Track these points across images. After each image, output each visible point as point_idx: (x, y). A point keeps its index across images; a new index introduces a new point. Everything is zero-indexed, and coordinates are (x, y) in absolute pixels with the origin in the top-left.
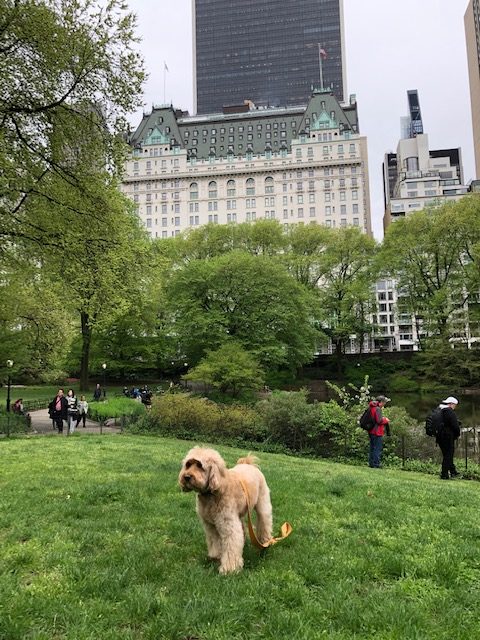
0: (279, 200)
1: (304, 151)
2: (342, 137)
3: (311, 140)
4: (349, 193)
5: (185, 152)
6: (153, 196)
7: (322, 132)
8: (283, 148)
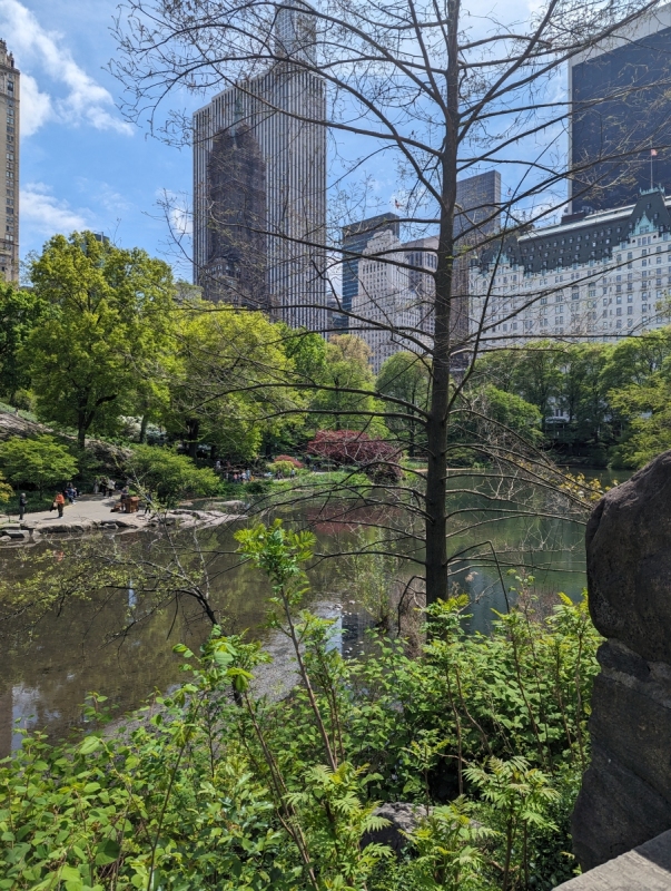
0: (599, 301)
1: (624, 256)
2: (661, 239)
3: (631, 245)
4: (665, 290)
5: (522, 268)
7: (641, 237)
8: (605, 255)
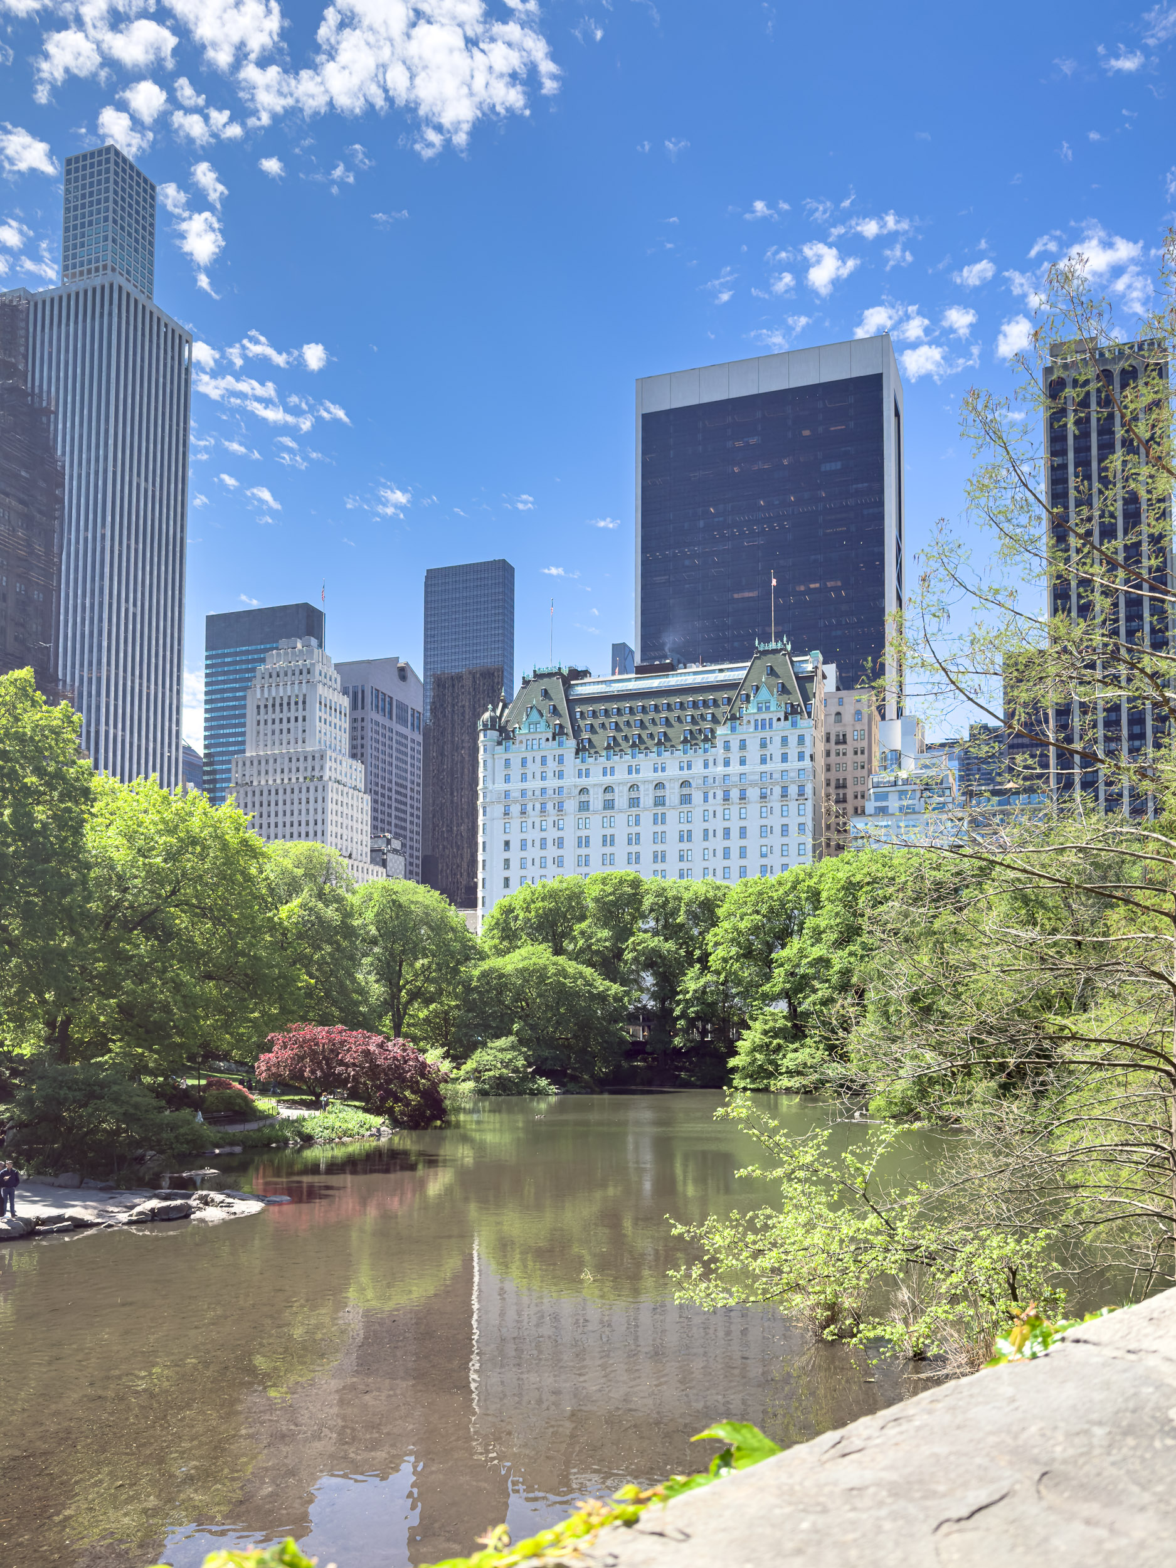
0: (697, 814)
1: (735, 745)
2: (788, 724)
3: (745, 728)
4: (793, 806)
5: (571, 743)
6: (529, 807)
7: (759, 717)
8: (706, 740)
